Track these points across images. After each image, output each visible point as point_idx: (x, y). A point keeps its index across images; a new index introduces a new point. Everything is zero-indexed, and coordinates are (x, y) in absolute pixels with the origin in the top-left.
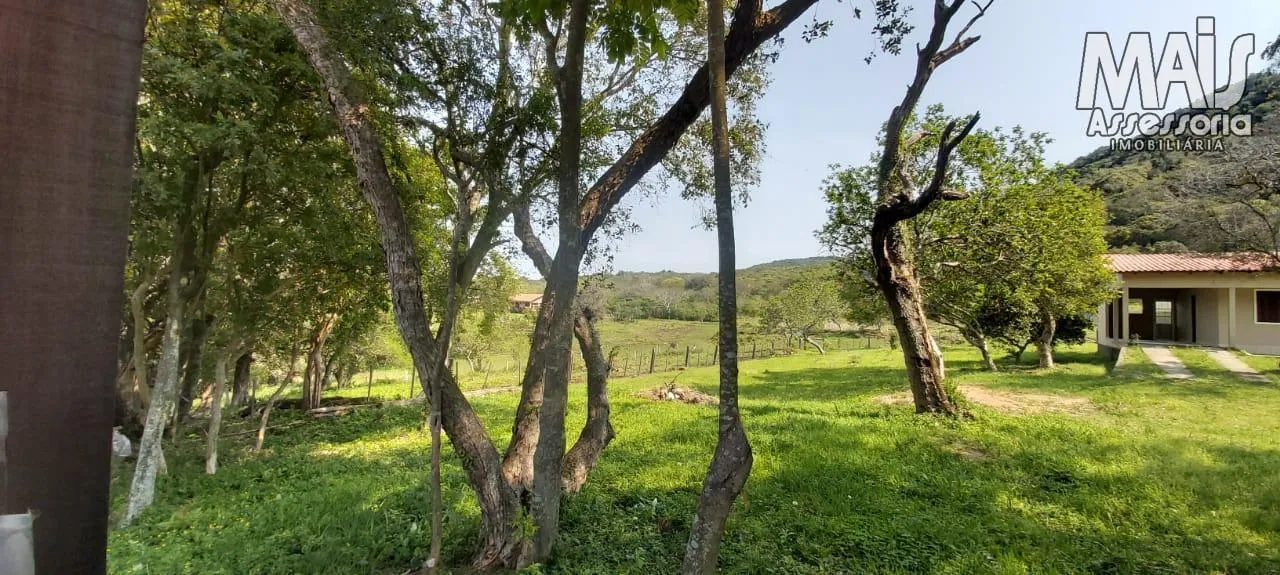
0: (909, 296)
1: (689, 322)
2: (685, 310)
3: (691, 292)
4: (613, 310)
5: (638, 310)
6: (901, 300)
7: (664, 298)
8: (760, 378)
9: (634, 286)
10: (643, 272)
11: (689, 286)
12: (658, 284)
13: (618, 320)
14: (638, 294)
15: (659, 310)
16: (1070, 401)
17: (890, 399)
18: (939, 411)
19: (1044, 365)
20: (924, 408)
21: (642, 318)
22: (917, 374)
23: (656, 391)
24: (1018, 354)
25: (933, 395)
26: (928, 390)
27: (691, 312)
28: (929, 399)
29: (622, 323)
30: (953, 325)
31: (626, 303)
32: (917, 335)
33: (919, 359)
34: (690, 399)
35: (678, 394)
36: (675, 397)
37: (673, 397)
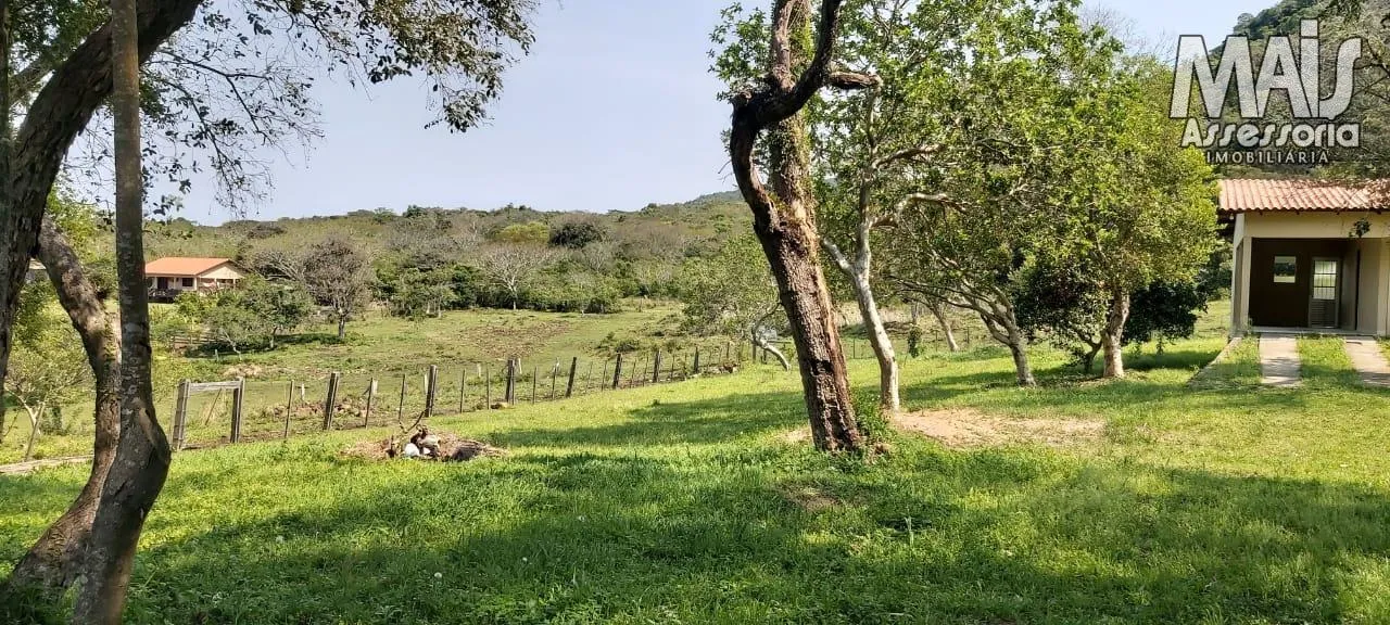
0: (802, 254)
1: (556, 316)
2: (548, 290)
3: (563, 253)
4: (390, 290)
5: (447, 292)
6: (789, 261)
7: (502, 266)
8: (645, 414)
9: (439, 241)
10: (463, 210)
11: (558, 240)
12: (493, 236)
13: (401, 313)
14: (448, 257)
15: (494, 289)
16: (1081, 427)
17: (799, 435)
18: (840, 447)
19: (1111, 374)
20: (821, 444)
21: (454, 309)
22: (811, 386)
23: (386, 443)
24: (1089, 357)
25: (835, 419)
26: (826, 414)
27: (559, 295)
28: (829, 427)
29: (411, 320)
30: (975, 307)
31: (420, 275)
32: (812, 320)
33: (814, 362)
34: (451, 455)
35: (427, 447)
36: (421, 452)
37: (417, 452)
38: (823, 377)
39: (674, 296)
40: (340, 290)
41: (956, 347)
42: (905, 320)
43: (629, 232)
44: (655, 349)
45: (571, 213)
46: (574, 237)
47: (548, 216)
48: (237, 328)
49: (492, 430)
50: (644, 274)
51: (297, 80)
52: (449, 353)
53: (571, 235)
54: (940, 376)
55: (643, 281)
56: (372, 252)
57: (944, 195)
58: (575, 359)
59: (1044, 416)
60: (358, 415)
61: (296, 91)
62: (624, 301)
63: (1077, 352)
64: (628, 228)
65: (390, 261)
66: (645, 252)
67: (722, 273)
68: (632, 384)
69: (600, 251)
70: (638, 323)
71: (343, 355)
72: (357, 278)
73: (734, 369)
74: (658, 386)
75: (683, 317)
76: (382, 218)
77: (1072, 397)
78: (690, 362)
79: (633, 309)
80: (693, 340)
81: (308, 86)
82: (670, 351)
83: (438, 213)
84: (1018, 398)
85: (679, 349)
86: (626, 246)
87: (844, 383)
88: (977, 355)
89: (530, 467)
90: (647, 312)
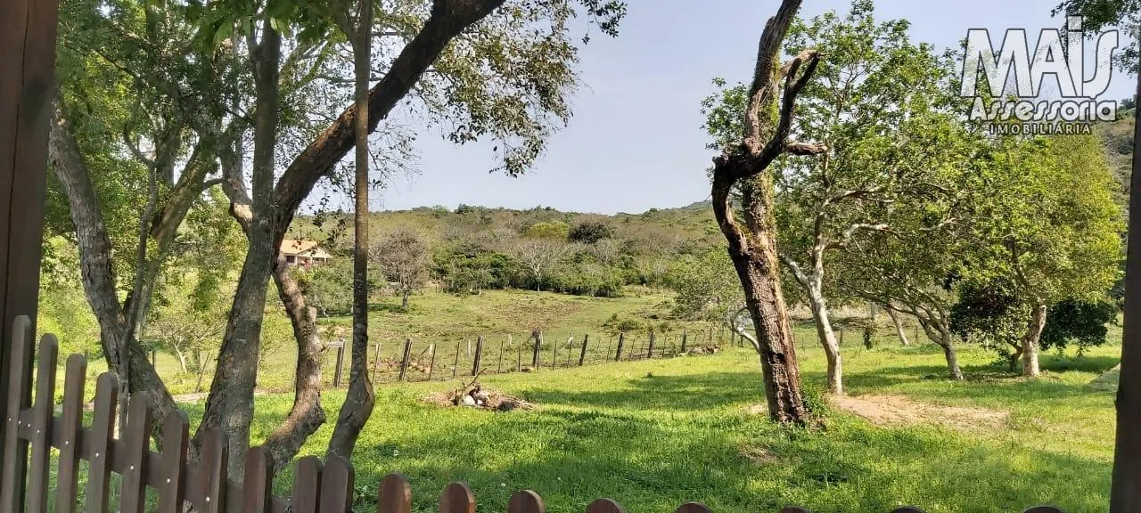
0: (764, 272)
1: (571, 298)
2: (568, 276)
3: (579, 246)
4: (443, 272)
5: (486, 273)
6: (754, 276)
7: (529, 254)
8: (640, 384)
9: (482, 234)
10: (501, 208)
11: (576, 236)
12: (524, 231)
13: (451, 290)
14: (487, 246)
15: (522, 274)
16: (987, 416)
17: (759, 408)
18: (790, 419)
19: (1029, 373)
20: (774, 416)
21: (492, 288)
22: (768, 372)
23: (451, 394)
24: (1014, 358)
25: (786, 399)
26: (780, 394)
27: (575, 281)
28: (781, 404)
29: (458, 296)
30: (915, 313)
31: (466, 261)
32: (771, 322)
33: (771, 354)
34: (497, 405)
35: (481, 399)
36: (476, 403)
37: (473, 402)
38: (778, 365)
39: (668, 286)
40: (406, 271)
41: (906, 342)
42: (865, 315)
43: (633, 232)
44: (651, 329)
45: (586, 214)
46: (589, 234)
47: (568, 216)
48: (327, 297)
49: (524, 389)
50: (644, 266)
51: (406, 134)
52: (486, 324)
53: (587, 232)
54: (887, 366)
55: (643, 273)
56: (431, 240)
57: (885, 226)
58: (587, 336)
59: (960, 405)
60: (423, 371)
61: (405, 141)
62: (626, 288)
63: (1004, 353)
64: (633, 228)
65: (443, 249)
66: (645, 248)
67: (708, 272)
68: (632, 358)
69: (608, 247)
70: (638, 307)
71: (405, 322)
72: (420, 261)
73: (715, 350)
74: (651, 361)
75: (674, 304)
76: (439, 214)
77: (990, 391)
78: (678, 342)
79: (634, 295)
80: (682, 323)
81: (413, 139)
82: (663, 332)
83: (482, 211)
84: (943, 389)
85: (670, 330)
86: (630, 243)
87: (794, 371)
88: (923, 350)
89: (555, 419)
90: (645, 298)
